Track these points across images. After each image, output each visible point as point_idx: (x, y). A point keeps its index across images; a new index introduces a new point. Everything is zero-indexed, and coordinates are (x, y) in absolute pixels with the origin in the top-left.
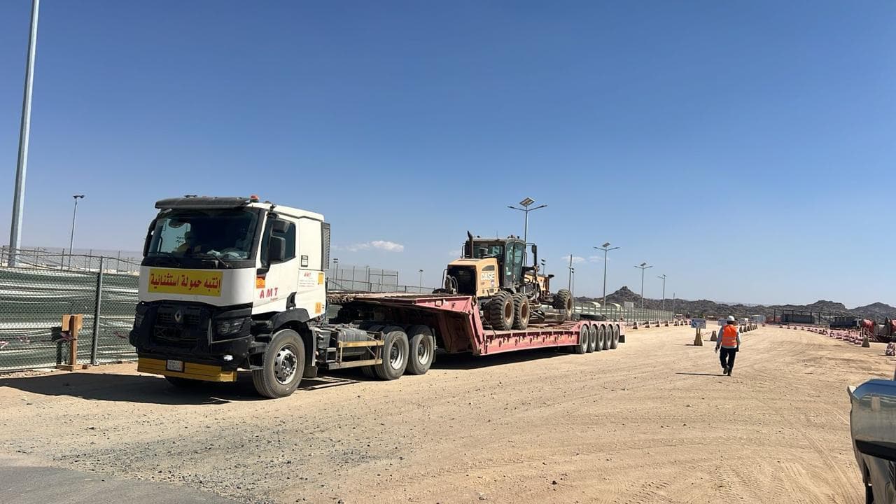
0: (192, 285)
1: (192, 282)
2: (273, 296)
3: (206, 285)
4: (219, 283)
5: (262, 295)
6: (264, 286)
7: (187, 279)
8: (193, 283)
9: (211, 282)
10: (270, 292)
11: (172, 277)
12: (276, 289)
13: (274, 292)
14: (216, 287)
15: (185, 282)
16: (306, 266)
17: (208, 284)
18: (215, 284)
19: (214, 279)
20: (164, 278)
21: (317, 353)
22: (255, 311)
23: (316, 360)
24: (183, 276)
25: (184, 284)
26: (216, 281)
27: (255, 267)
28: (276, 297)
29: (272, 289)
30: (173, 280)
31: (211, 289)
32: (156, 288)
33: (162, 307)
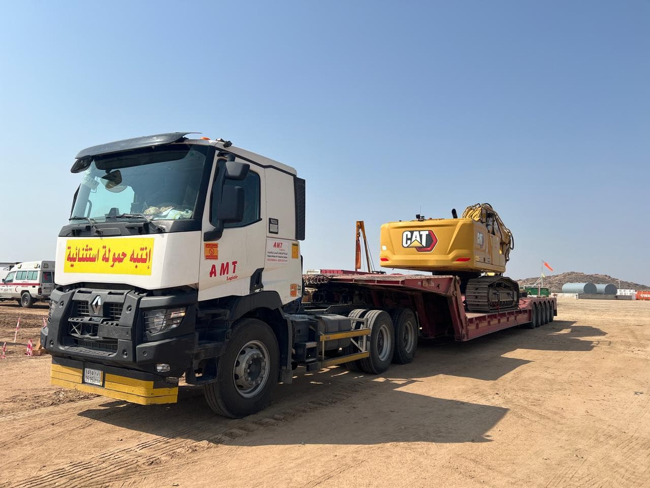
0: (115, 260)
1: (114, 254)
2: (231, 274)
3: (133, 259)
4: (149, 255)
5: (213, 272)
6: (216, 258)
7: (109, 251)
8: (116, 256)
9: (139, 254)
10: (224, 269)
11: (91, 249)
12: (234, 263)
13: (231, 267)
14: (143, 261)
15: (107, 256)
16: (277, 233)
17: (135, 257)
18: (144, 257)
19: (142, 249)
20: (81, 252)
21: (294, 351)
22: (203, 296)
23: (293, 360)
24: (104, 247)
25: (106, 259)
26: (144, 252)
27: (200, 229)
28: (234, 275)
29: (228, 264)
30: (93, 253)
31: (140, 265)
32: (72, 266)
33: (79, 292)
